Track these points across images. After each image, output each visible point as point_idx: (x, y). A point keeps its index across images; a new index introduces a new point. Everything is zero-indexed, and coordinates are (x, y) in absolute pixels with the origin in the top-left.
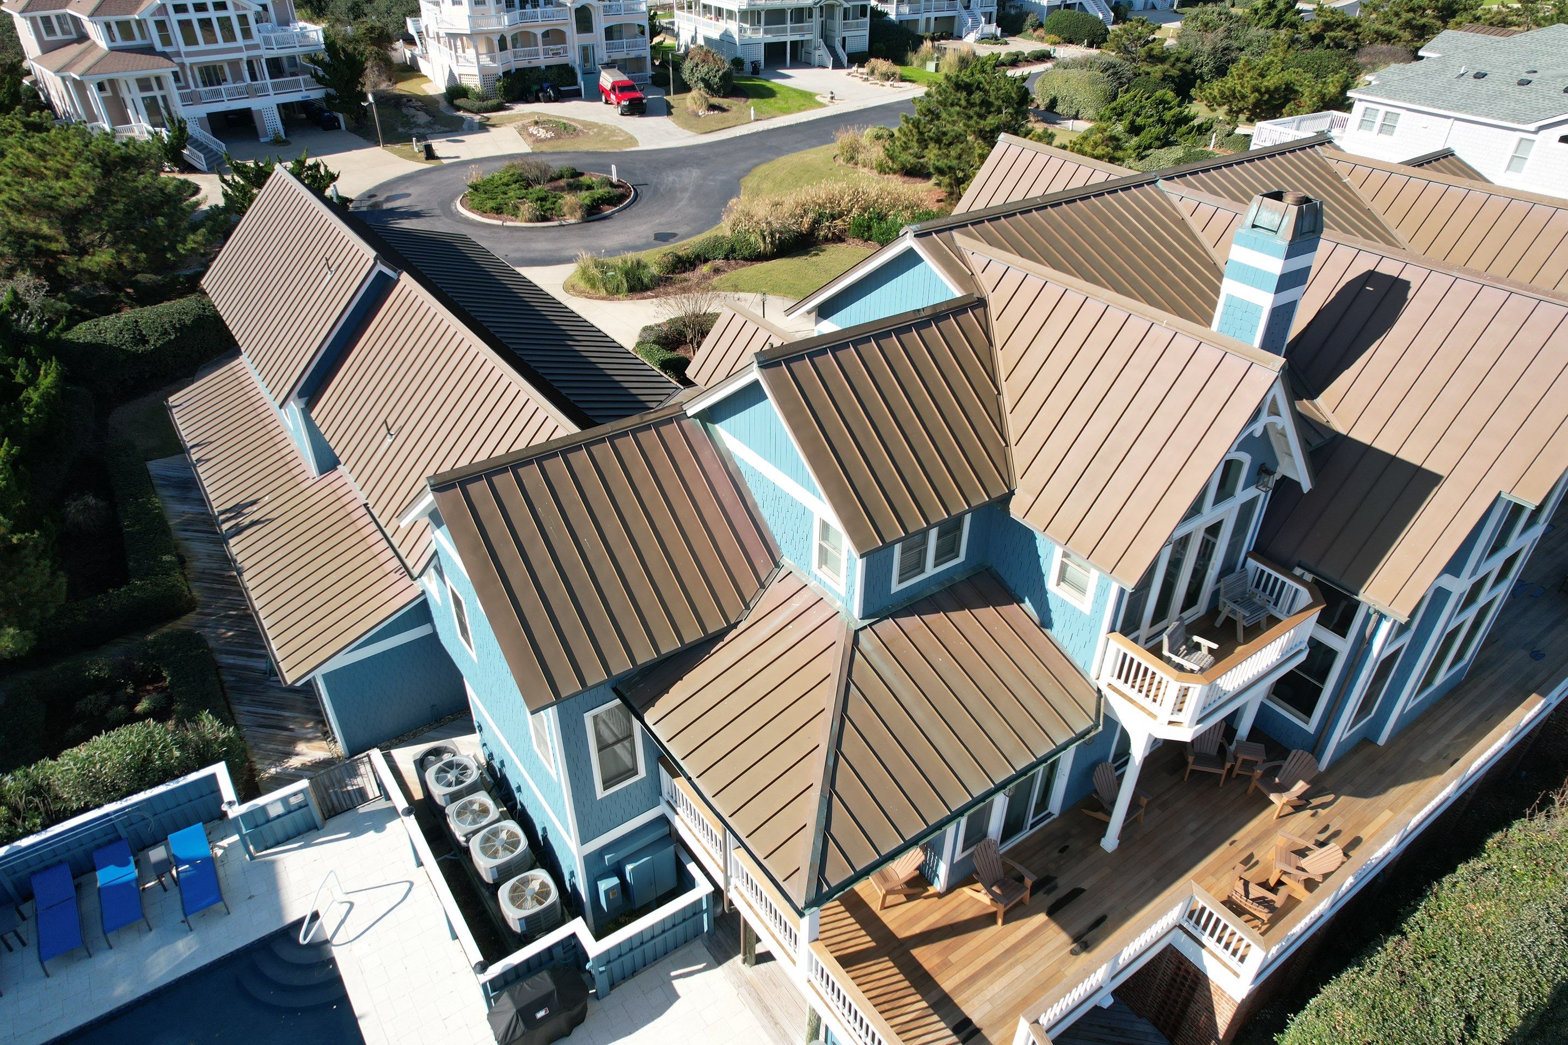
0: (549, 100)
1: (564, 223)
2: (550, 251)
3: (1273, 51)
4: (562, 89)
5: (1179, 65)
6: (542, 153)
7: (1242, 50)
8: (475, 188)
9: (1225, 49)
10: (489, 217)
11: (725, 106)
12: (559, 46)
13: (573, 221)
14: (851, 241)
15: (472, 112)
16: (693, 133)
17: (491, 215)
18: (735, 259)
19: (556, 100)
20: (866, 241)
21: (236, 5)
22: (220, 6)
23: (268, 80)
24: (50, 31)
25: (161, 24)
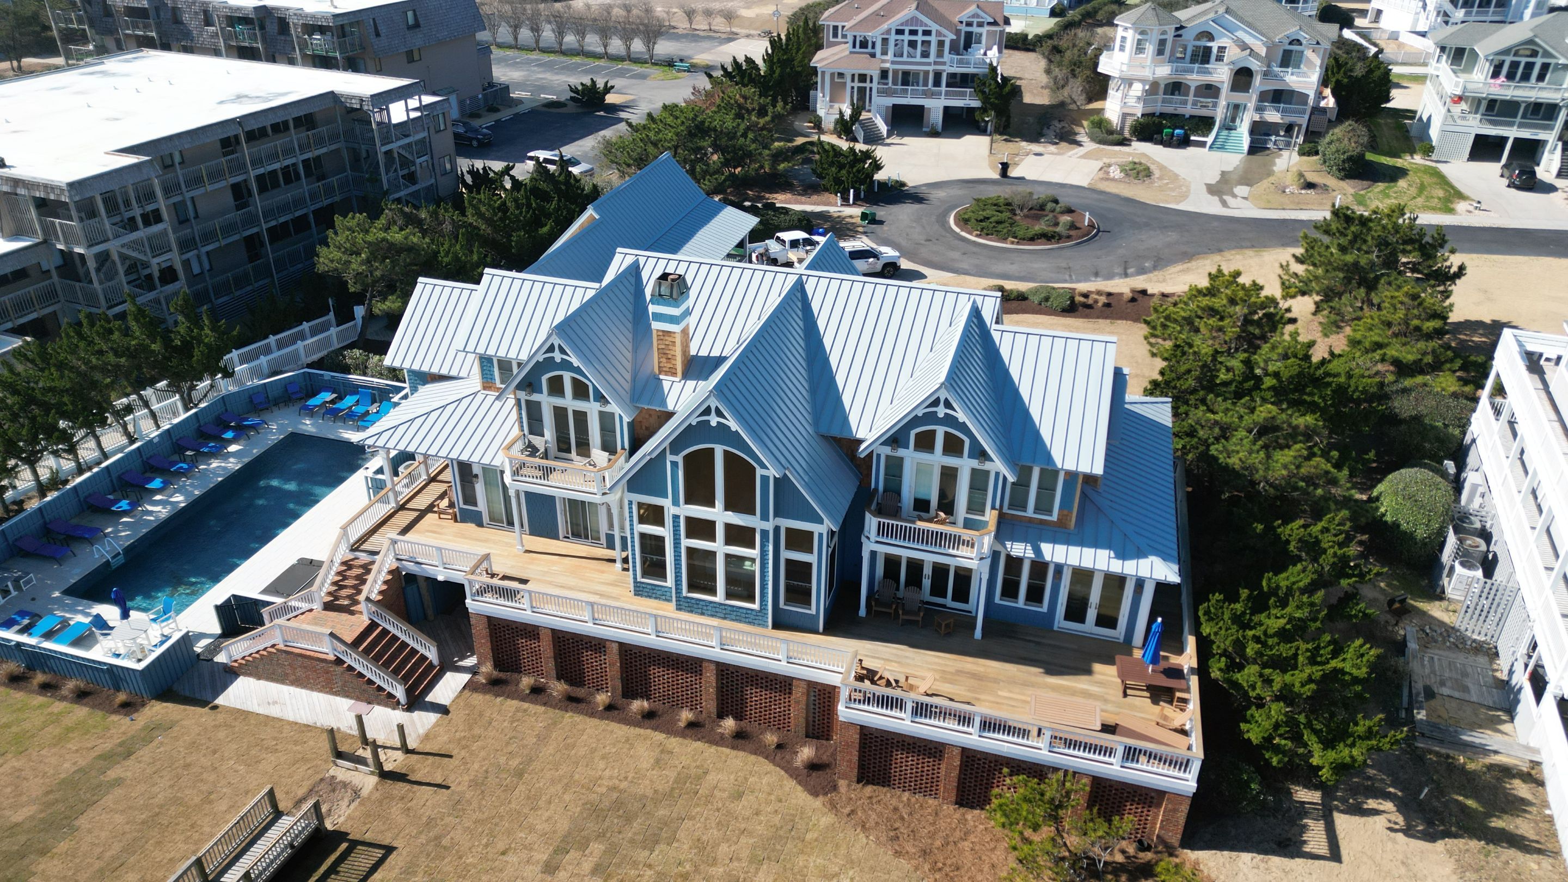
4: (1192, 138)
8: (978, 201)
12: (1209, 100)
21: (939, 34)
22: (927, 33)
23: (943, 88)
24: (835, 35)
25: (885, 41)
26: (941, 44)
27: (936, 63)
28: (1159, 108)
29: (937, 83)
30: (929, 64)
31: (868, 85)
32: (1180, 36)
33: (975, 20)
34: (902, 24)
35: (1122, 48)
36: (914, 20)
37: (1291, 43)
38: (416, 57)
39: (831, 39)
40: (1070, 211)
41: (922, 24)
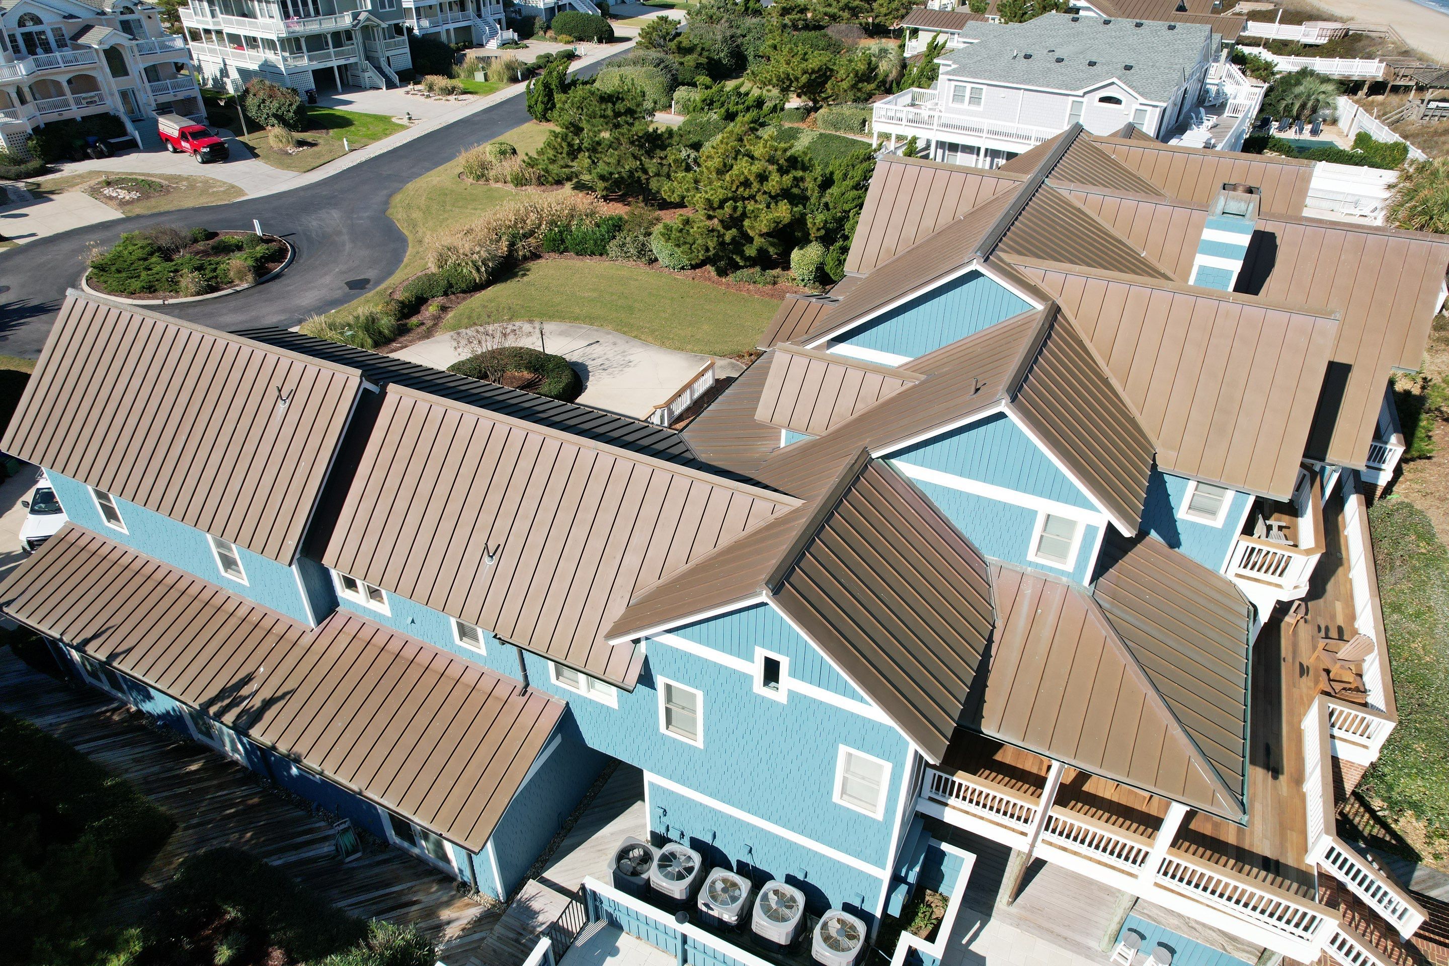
0: (101, 155)
1: (238, 288)
2: (246, 322)
3: (770, 36)
4: (113, 141)
5: (705, 54)
6: (138, 217)
7: (744, 36)
8: (101, 268)
9: (732, 37)
10: (140, 298)
11: (310, 140)
12: (92, 94)
13: (245, 285)
14: (547, 255)
15: (9, 179)
16: (296, 173)
17: (142, 295)
18: (453, 293)
19: (110, 155)
20: (561, 253)
28: (42, 120)
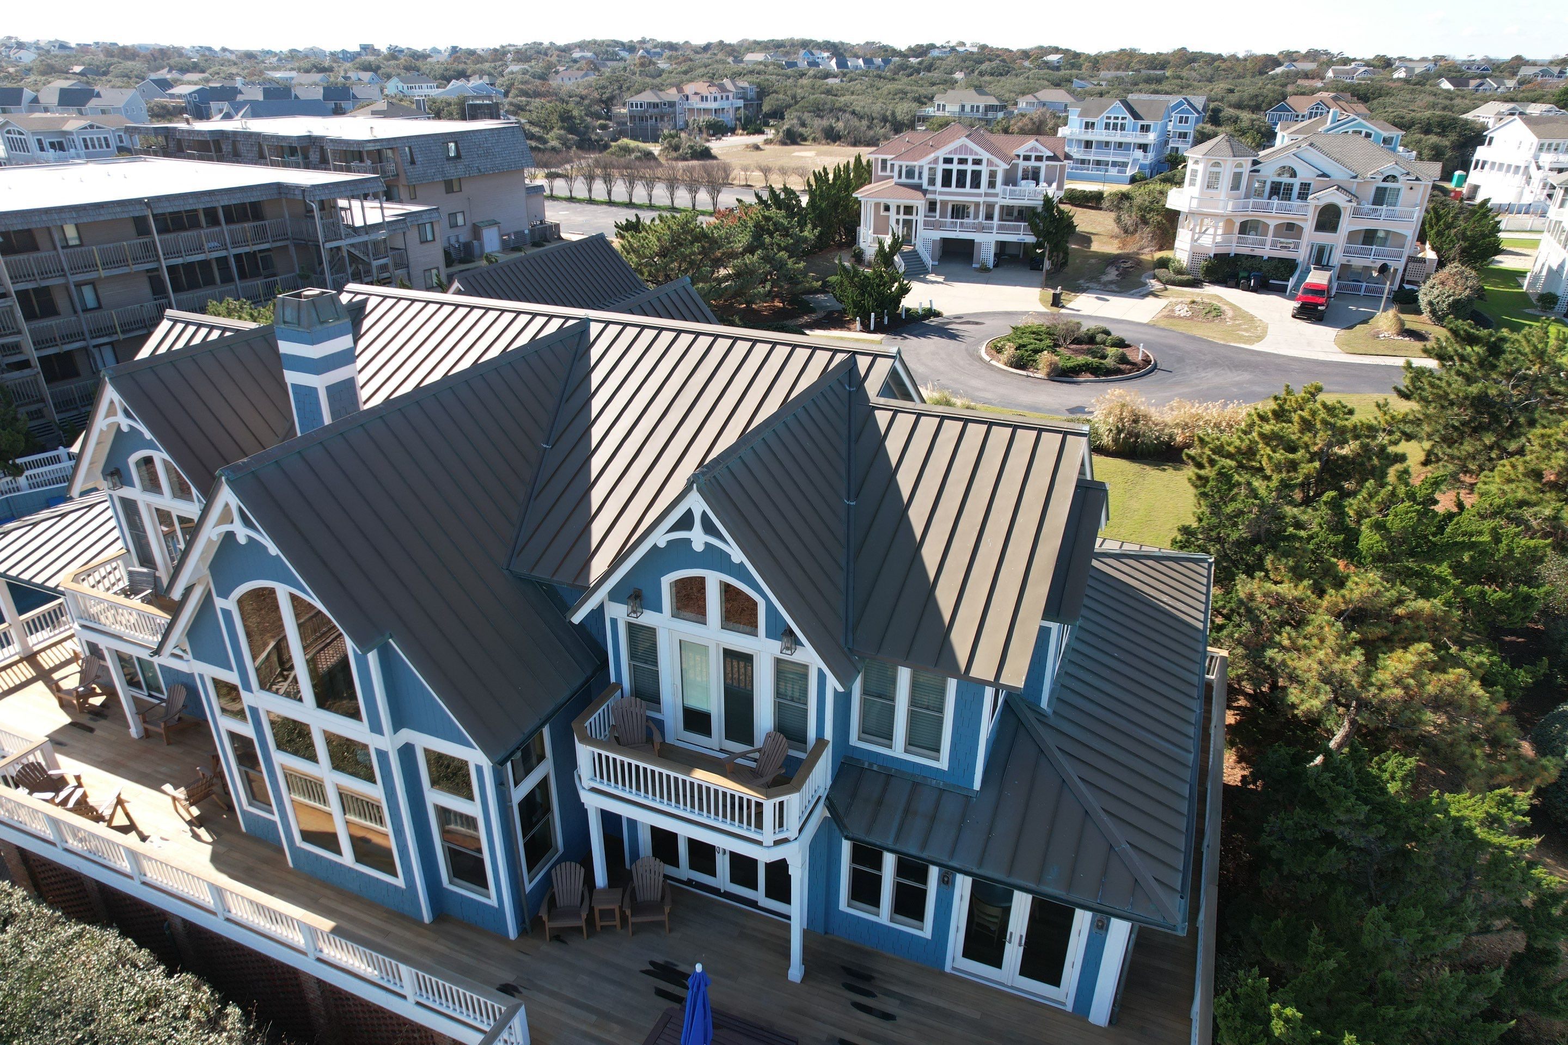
1: (1032, 375)
4: (1268, 281)
8: (1016, 330)
12: (1290, 241)
13: (1040, 376)
15: (1159, 281)
21: (990, 163)
22: (977, 162)
23: (996, 222)
24: (884, 168)
25: (932, 171)
26: (993, 175)
27: (986, 195)
28: (1234, 248)
29: (989, 217)
30: (979, 195)
31: (913, 217)
32: (1258, 171)
33: (1033, 155)
34: (950, 153)
35: (1192, 183)
36: (963, 148)
37: (1384, 180)
38: (456, 188)
39: (880, 173)
40: (1121, 343)
41: (972, 152)
